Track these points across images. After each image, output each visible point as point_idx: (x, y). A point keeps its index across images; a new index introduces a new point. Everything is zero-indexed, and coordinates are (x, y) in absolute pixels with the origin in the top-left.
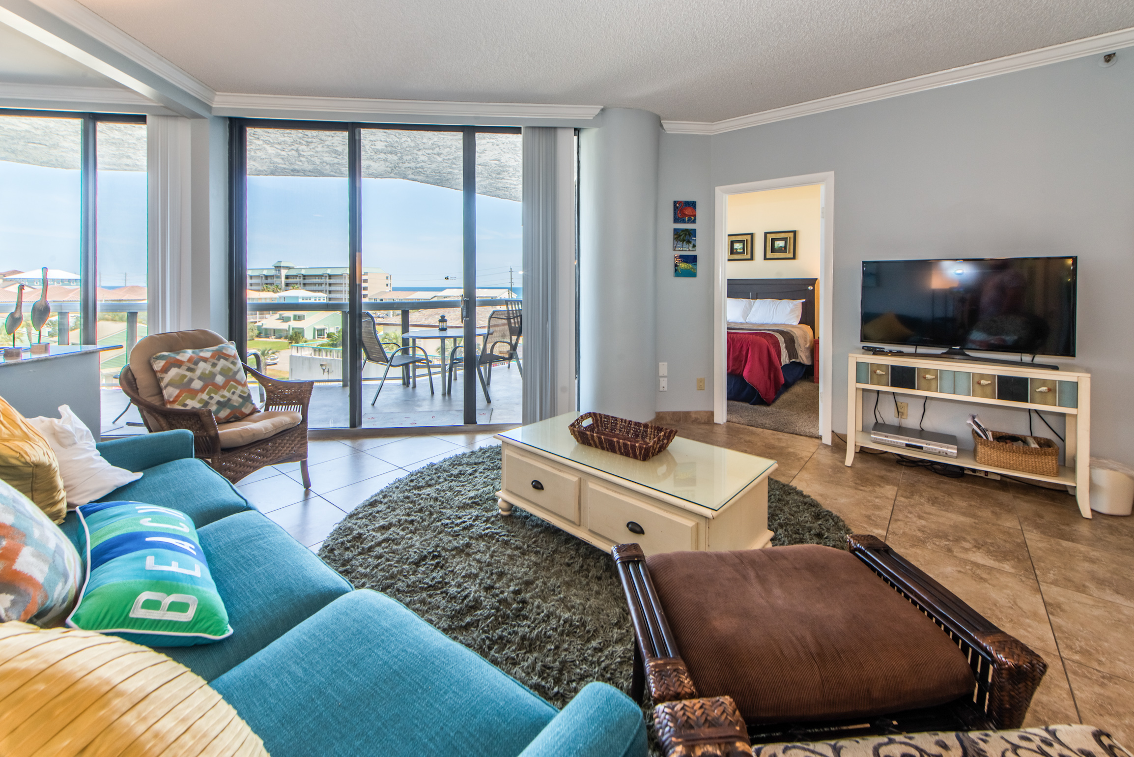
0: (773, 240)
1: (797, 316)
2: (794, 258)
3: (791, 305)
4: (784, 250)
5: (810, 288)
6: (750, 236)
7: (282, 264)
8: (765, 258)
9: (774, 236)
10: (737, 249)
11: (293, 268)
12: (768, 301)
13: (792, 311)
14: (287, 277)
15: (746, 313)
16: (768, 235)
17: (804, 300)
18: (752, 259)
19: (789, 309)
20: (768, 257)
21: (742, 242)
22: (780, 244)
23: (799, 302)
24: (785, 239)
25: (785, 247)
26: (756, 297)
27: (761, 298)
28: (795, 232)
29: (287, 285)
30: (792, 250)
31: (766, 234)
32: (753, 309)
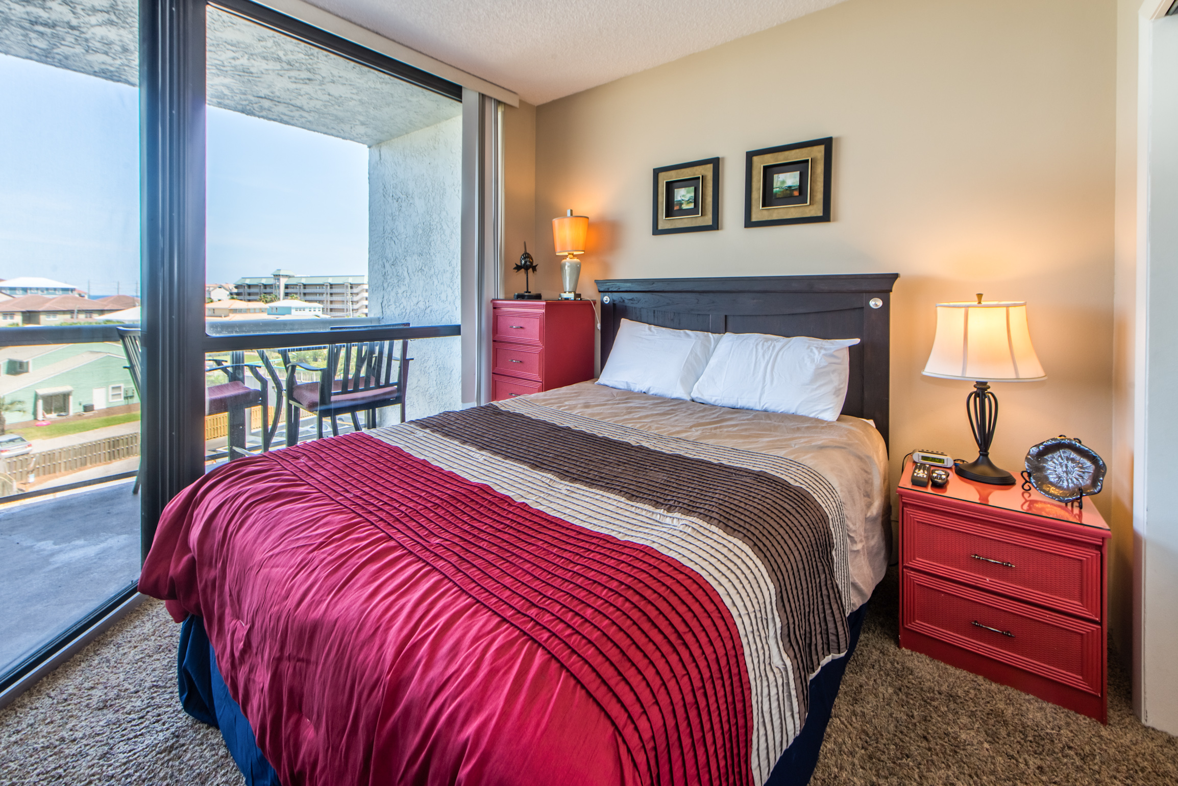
0: (769, 172)
1: (837, 392)
2: (826, 217)
3: (817, 356)
4: (799, 195)
5: (876, 303)
6: (710, 167)
7: (281, 273)
8: (749, 223)
9: (770, 160)
10: (680, 203)
11: (293, 277)
12: (753, 339)
13: (819, 374)
14: (287, 287)
15: (693, 372)
16: (756, 159)
17: (856, 341)
18: (715, 226)
19: (810, 368)
20: (754, 218)
21: (691, 182)
22: (788, 180)
23: (842, 346)
24: (801, 166)
25: (802, 188)
26: (725, 326)
27: (736, 331)
28: (827, 143)
29: (287, 294)
30: (819, 196)
31: (750, 156)
32: (713, 361)
